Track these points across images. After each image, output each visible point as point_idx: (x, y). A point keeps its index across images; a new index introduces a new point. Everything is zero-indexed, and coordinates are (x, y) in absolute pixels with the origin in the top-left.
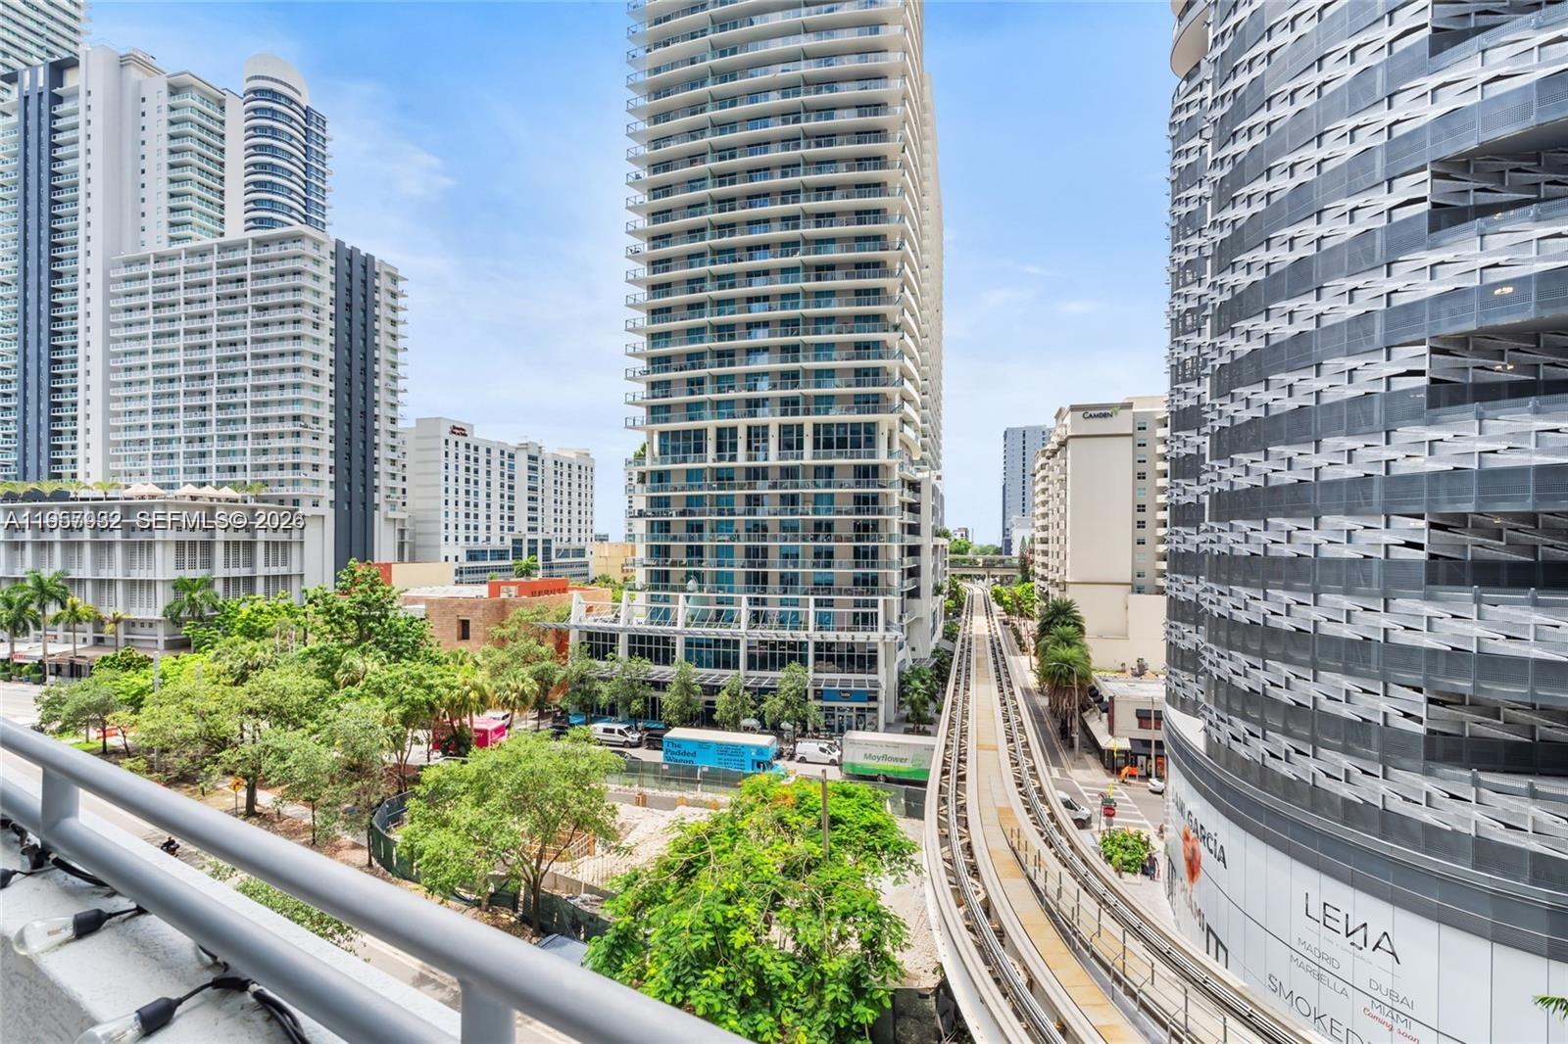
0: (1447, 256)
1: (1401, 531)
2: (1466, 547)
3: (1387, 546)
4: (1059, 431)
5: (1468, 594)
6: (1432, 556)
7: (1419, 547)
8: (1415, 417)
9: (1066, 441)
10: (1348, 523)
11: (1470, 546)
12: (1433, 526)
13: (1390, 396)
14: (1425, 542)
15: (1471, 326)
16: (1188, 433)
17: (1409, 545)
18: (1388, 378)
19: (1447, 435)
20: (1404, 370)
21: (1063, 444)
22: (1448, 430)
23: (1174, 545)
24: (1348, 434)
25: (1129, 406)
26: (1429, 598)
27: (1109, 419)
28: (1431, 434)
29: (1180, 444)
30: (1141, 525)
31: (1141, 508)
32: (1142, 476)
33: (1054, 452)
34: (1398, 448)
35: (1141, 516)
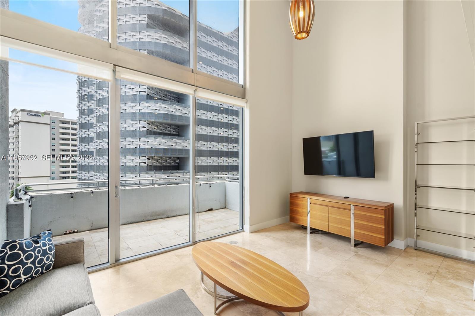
0: (150, 105)
1: (142, 160)
2: (152, 163)
3: (139, 163)
5: (153, 172)
6: (147, 165)
7: (145, 163)
8: (144, 136)
10: (132, 158)
11: (153, 163)
12: (148, 159)
13: (139, 131)
14: (146, 162)
15: (153, 120)
16: (85, 130)
17: (144, 163)
18: (139, 127)
19: (150, 141)
20: (142, 126)
22: (150, 140)
23: (81, 163)
24: (132, 138)
25: (48, 114)
26: (147, 173)
28: (147, 140)
29: (83, 133)
31: (53, 150)
32: (53, 139)
34: (142, 142)
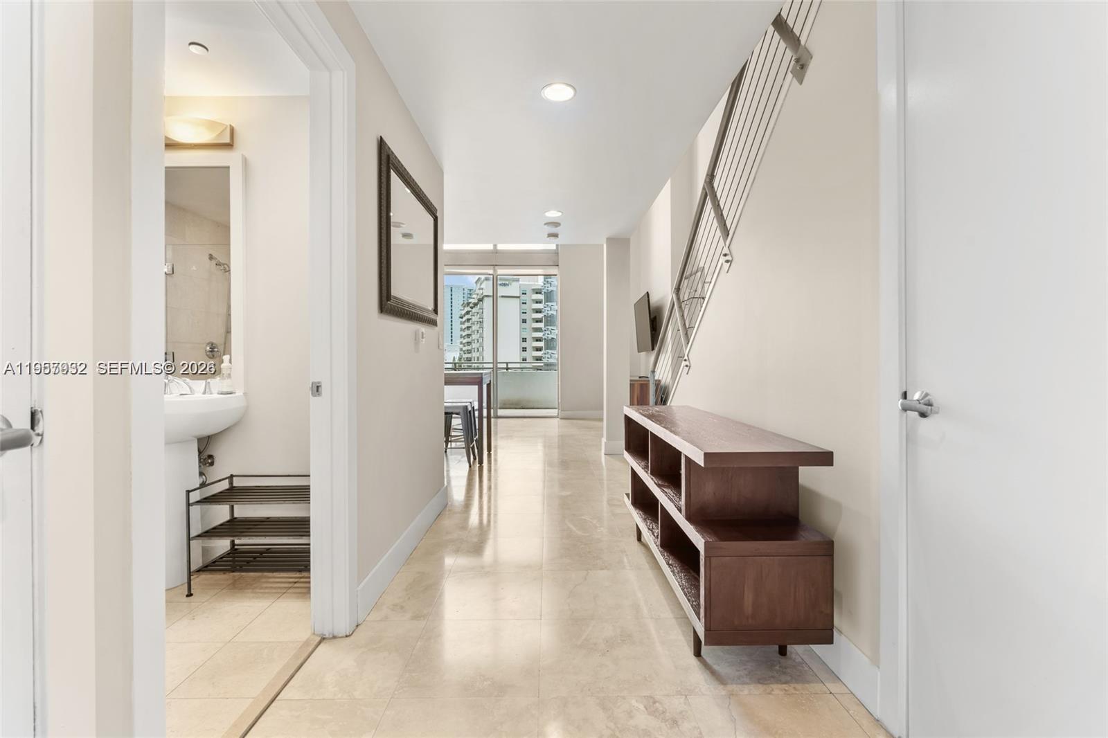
4: (478, 292)
9: (483, 298)
21: (481, 300)
27: (506, 287)
29: (548, 308)
30: (524, 349)
31: (524, 340)
32: (524, 321)
33: (476, 304)
35: (524, 345)
